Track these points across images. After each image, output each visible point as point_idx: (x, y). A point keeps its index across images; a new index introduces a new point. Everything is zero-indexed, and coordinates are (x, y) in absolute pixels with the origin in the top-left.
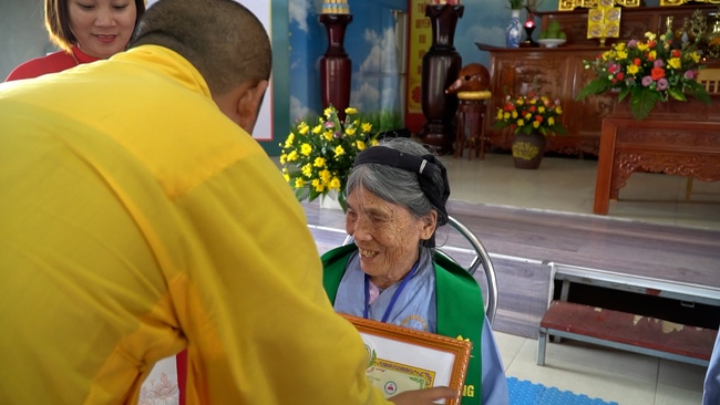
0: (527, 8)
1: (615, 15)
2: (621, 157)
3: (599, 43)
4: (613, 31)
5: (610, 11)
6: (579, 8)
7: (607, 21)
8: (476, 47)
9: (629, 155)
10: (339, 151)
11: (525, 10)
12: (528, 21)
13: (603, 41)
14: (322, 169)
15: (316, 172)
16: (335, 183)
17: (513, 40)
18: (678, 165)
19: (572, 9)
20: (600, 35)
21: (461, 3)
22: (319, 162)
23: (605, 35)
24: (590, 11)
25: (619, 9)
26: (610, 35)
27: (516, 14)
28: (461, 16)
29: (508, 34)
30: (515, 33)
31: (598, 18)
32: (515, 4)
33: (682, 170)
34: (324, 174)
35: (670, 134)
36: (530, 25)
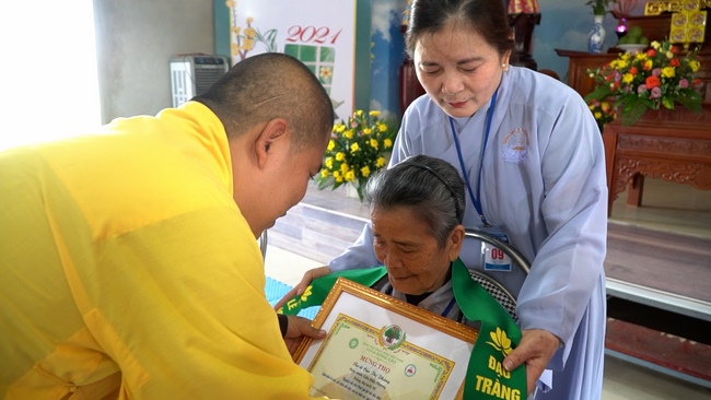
0: (612, 12)
1: (700, 20)
2: (621, 162)
3: (683, 49)
4: (697, 35)
5: (694, 15)
6: (666, 12)
7: (691, 26)
8: (555, 53)
9: (628, 160)
10: (355, 147)
11: (609, 16)
12: (620, 25)
13: (686, 46)
14: (342, 162)
15: (337, 165)
16: (350, 175)
17: (594, 45)
18: (674, 172)
19: (658, 14)
20: (683, 40)
21: (538, 11)
22: (340, 156)
23: (689, 40)
24: (674, 15)
25: (705, 13)
26: (694, 39)
27: (599, 20)
28: (538, 23)
29: (590, 40)
30: (596, 39)
31: (681, 22)
32: (598, 10)
33: (678, 176)
34: (344, 167)
35: (667, 141)
36: (622, 29)
